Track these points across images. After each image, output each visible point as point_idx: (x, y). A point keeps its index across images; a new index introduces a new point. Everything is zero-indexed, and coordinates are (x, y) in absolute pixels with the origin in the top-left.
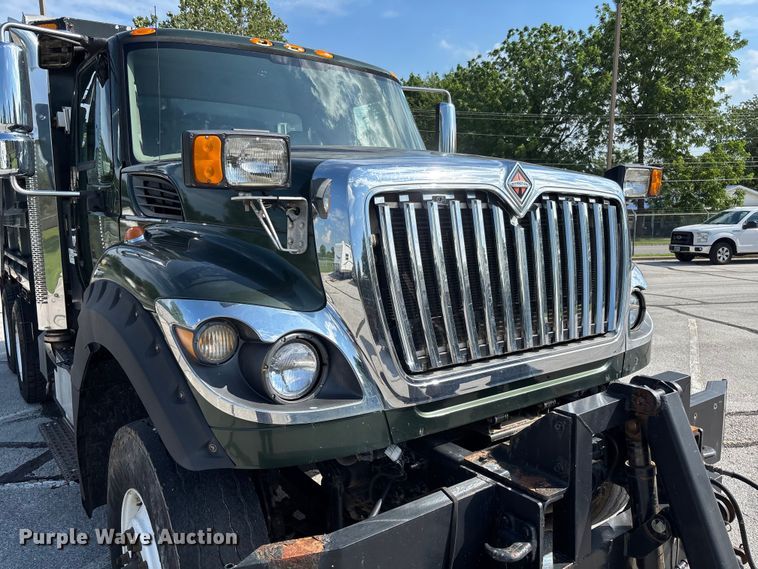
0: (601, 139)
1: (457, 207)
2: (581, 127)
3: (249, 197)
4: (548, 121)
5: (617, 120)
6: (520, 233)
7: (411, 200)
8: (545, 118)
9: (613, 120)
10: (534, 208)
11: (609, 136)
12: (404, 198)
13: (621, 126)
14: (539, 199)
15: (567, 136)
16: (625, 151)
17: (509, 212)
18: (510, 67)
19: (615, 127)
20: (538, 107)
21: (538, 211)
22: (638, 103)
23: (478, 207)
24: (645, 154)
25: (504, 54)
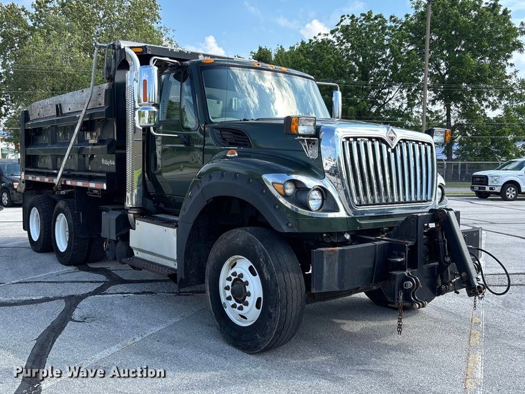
0: (417, 101)
1: (369, 144)
2: (401, 92)
3: (301, 138)
4: (374, 86)
5: (429, 87)
6: (392, 155)
7: (354, 140)
8: (372, 85)
9: (426, 87)
10: (397, 145)
11: (423, 99)
12: (351, 139)
13: (432, 92)
14: (399, 142)
15: (390, 99)
16: (436, 112)
17: (388, 146)
18: (344, 43)
19: (428, 92)
20: (366, 76)
21: (399, 146)
22: (445, 74)
23: (377, 144)
24: (452, 115)
25: (338, 34)
